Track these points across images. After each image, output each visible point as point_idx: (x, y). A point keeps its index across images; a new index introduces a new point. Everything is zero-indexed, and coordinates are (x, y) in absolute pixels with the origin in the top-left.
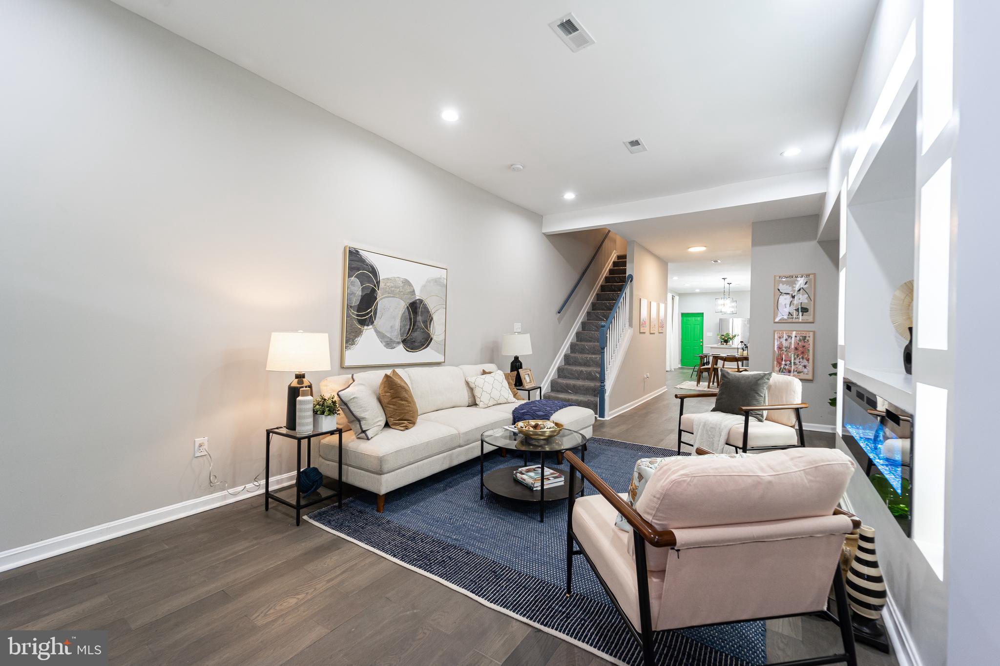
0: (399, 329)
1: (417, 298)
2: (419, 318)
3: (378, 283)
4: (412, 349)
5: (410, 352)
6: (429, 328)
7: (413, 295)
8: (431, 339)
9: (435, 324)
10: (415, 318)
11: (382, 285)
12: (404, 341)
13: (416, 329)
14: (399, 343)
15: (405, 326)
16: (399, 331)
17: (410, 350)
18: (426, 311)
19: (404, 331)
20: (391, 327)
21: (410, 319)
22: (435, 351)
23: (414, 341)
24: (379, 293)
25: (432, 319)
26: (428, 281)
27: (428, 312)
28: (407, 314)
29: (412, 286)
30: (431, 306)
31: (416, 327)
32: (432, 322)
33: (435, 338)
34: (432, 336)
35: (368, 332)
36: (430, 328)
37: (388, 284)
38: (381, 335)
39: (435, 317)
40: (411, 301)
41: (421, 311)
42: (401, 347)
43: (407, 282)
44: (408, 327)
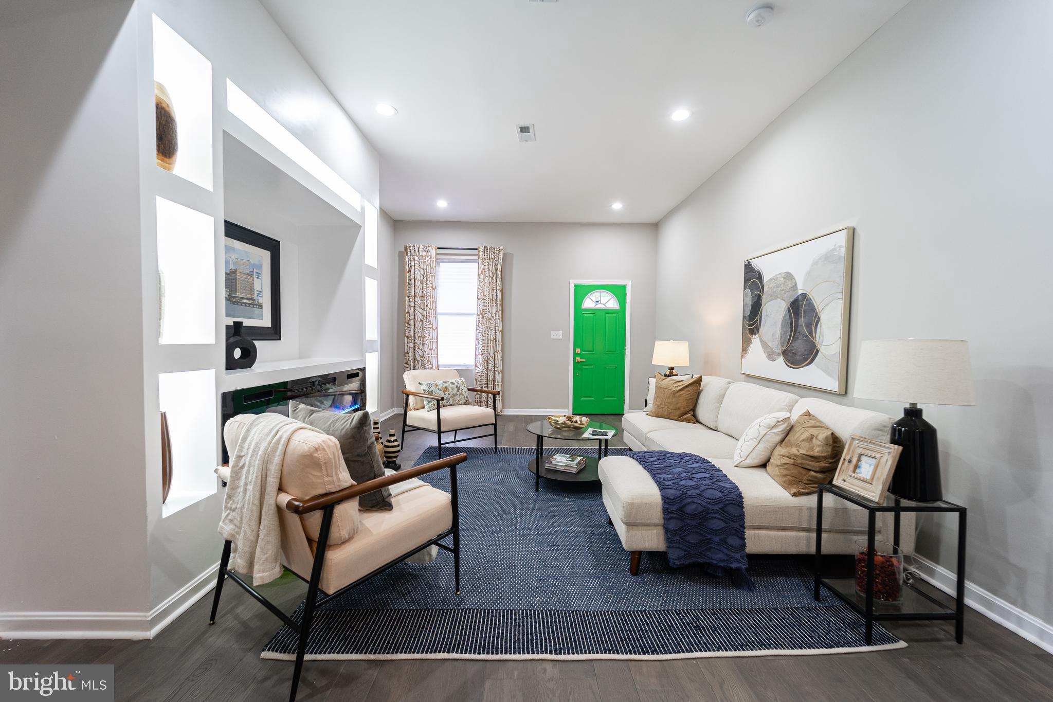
0: (780, 338)
1: (800, 292)
2: (802, 321)
3: (763, 287)
4: (792, 364)
5: (791, 367)
6: (814, 334)
7: (794, 290)
8: (817, 352)
9: (824, 327)
10: (797, 322)
11: (766, 288)
12: (784, 353)
13: (798, 338)
14: (779, 354)
15: (786, 332)
16: (779, 340)
17: (790, 365)
18: (812, 309)
19: (785, 340)
20: (773, 335)
21: (791, 324)
22: (823, 371)
23: (795, 354)
24: (764, 298)
25: (819, 319)
26: (815, 263)
27: (813, 309)
28: (788, 317)
29: (794, 279)
30: (818, 301)
31: (797, 334)
32: (819, 324)
33: (822, 349)
34: (818, 347)
35: (756, 340)
36: (816, 333)
37: (771, 286)
38: (764, 345)
39: (824, 317)
40: (792, 300)
41: (804, 311)
42: (781, 359)
43: (789, 276)
44: (788, 334)
